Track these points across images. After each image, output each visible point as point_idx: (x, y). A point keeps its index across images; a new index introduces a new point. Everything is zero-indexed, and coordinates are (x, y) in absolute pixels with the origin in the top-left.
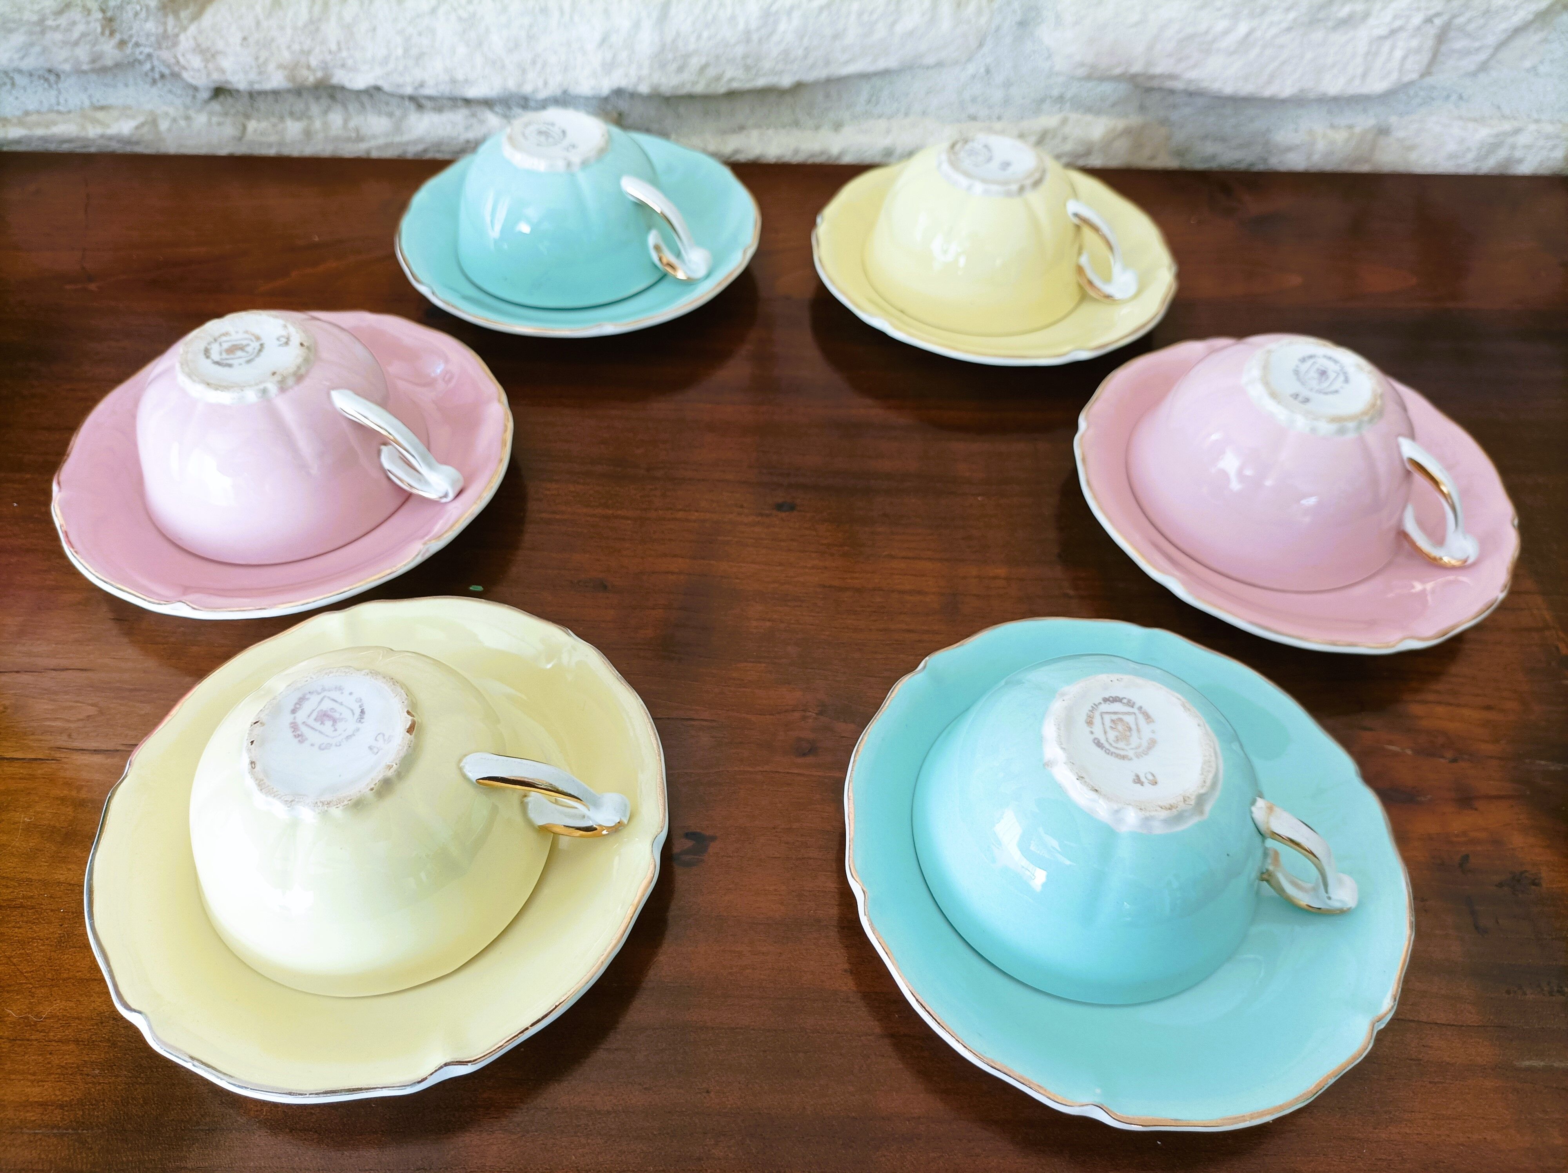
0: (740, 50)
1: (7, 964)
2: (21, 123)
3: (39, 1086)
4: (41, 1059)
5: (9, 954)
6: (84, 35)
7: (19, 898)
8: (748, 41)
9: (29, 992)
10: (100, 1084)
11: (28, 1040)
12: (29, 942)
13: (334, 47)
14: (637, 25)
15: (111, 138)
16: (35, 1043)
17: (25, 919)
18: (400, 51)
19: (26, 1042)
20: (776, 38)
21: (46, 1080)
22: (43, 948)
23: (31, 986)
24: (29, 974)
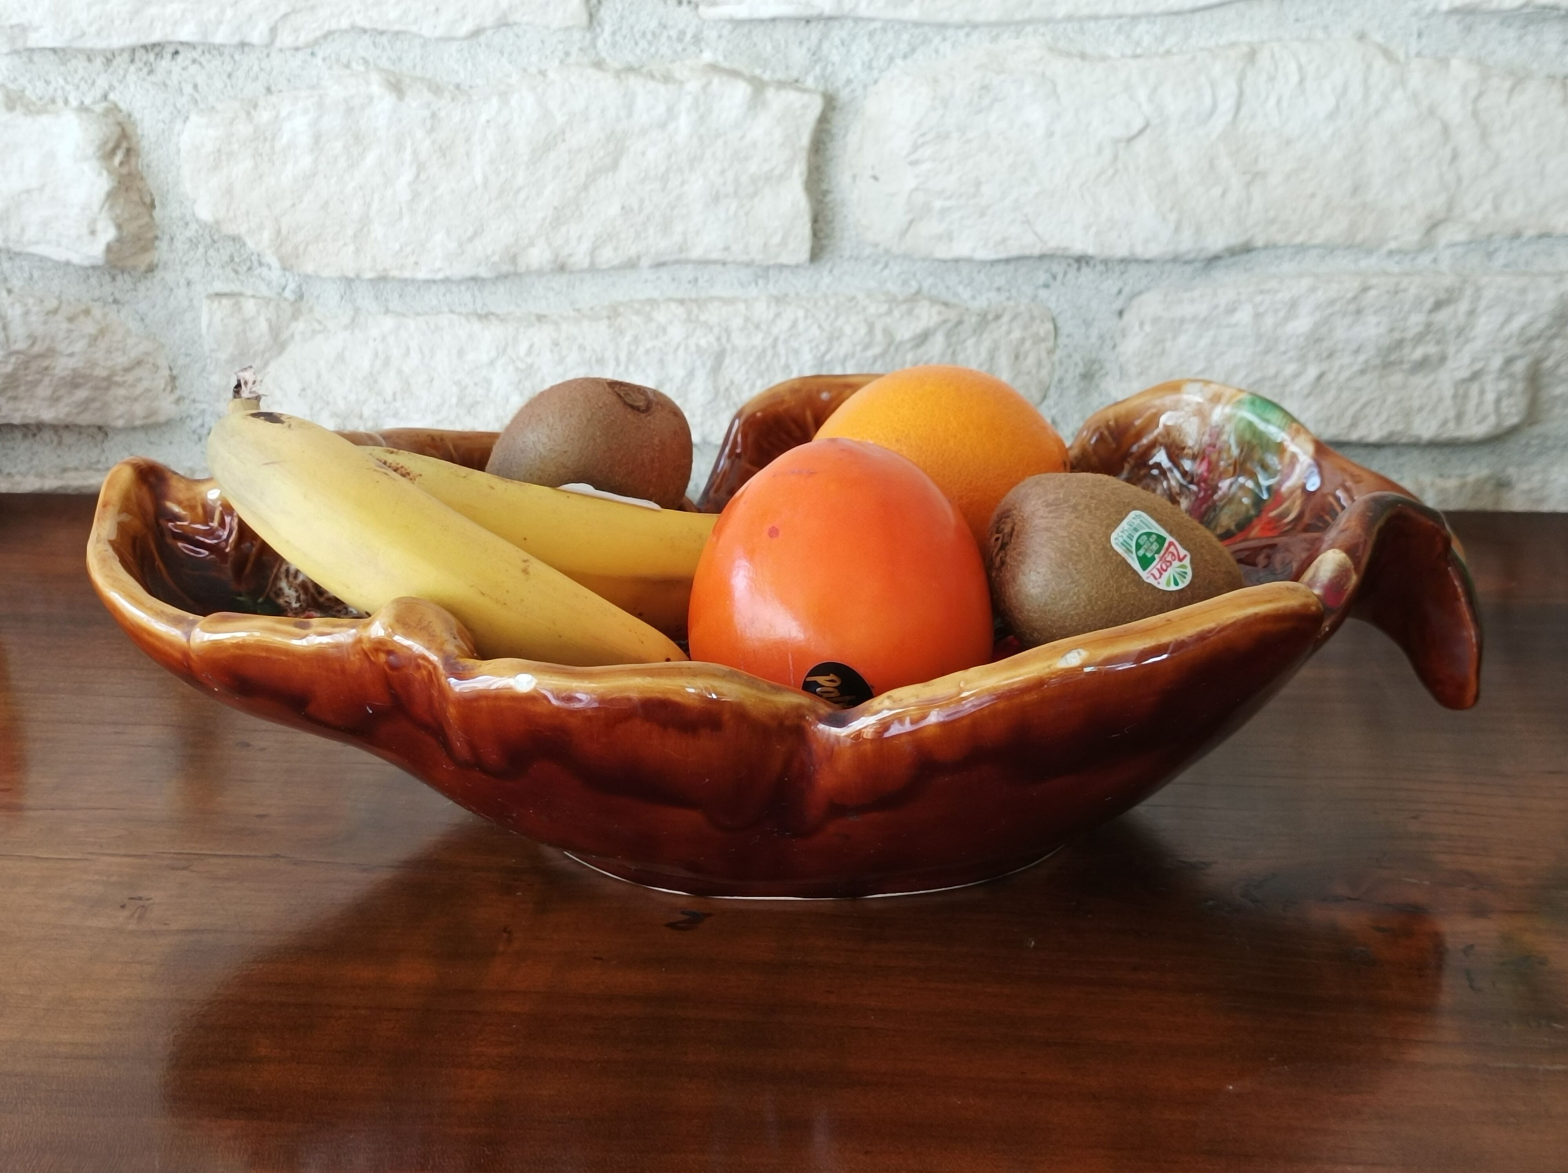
6: (148, 390)
13: (389, 397)
14: (691, 374)
18: (454, 400)
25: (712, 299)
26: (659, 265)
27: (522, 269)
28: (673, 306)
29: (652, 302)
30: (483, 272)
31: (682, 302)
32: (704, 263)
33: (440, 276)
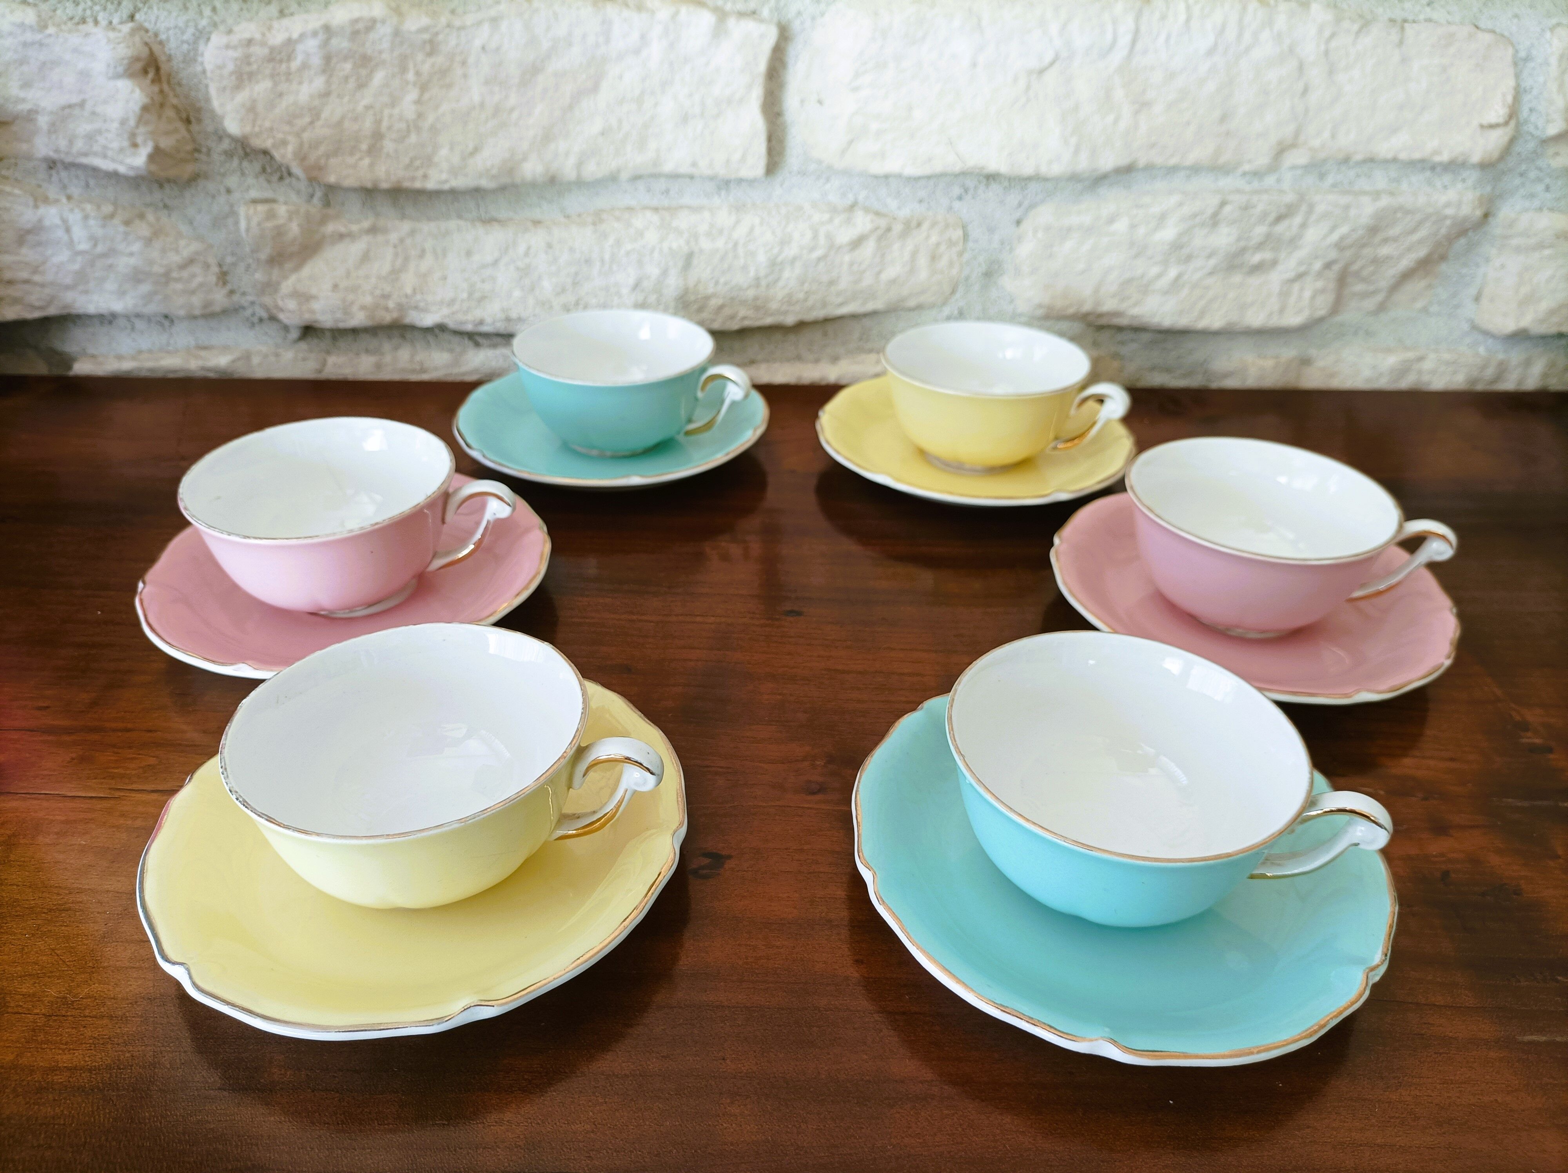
0: (751, 293)
2: (133, 358)
3: (70, 1053)
6: (202, 285)
8: (758, 286)
9: (70, 977)
12: (74, 938)
13: (409, 291)
14: (665, 273)
15: (209, 370)
17: (72, 919)
18: (465, 295)
19: (61, 1017)
20: (781, 283)
21: (78, 1048)
22: (85, 942)
23: (72, 973)
24: (71, 963)
25: (681, 207)
26: (636, 178)
27: (518, 180)
28: (648, 214)
29: (630, 209)
30: (484, 183)
31: (656, 209)
32: (675, 176)
33: (446, 187)
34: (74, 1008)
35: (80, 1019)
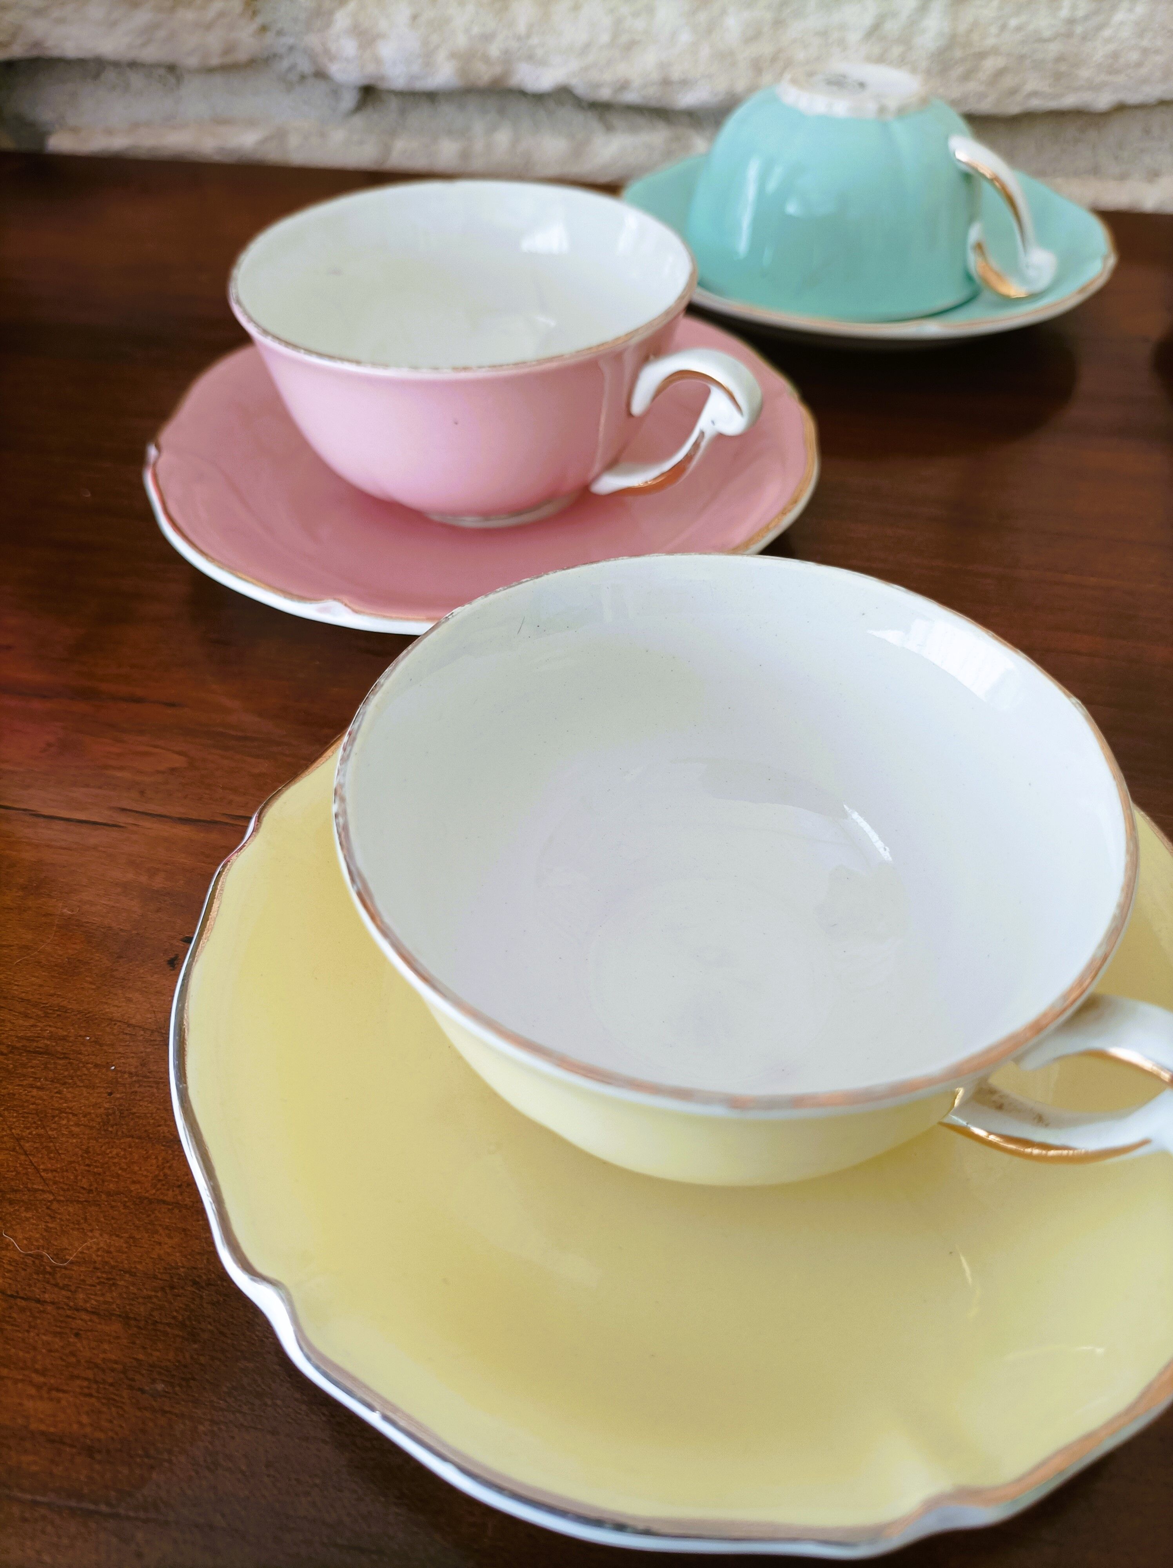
1: (14, 1150)
3: (51, 1399)
4: (58, 1343)
5: (18, 1132)
7: (44, 1038)
9: (48, 1208)
10: (164, 1412)
11: (38, 1301)
12: (54, 1117)
16: (49, 1308)
17: (51, 1075)
19: (33, 1305)
21: (65, 1388)
22: (76, 1130)
23: (51, 1197)
24: (50, 1175)
34: (56, 1285)
35: (69, 1312)
